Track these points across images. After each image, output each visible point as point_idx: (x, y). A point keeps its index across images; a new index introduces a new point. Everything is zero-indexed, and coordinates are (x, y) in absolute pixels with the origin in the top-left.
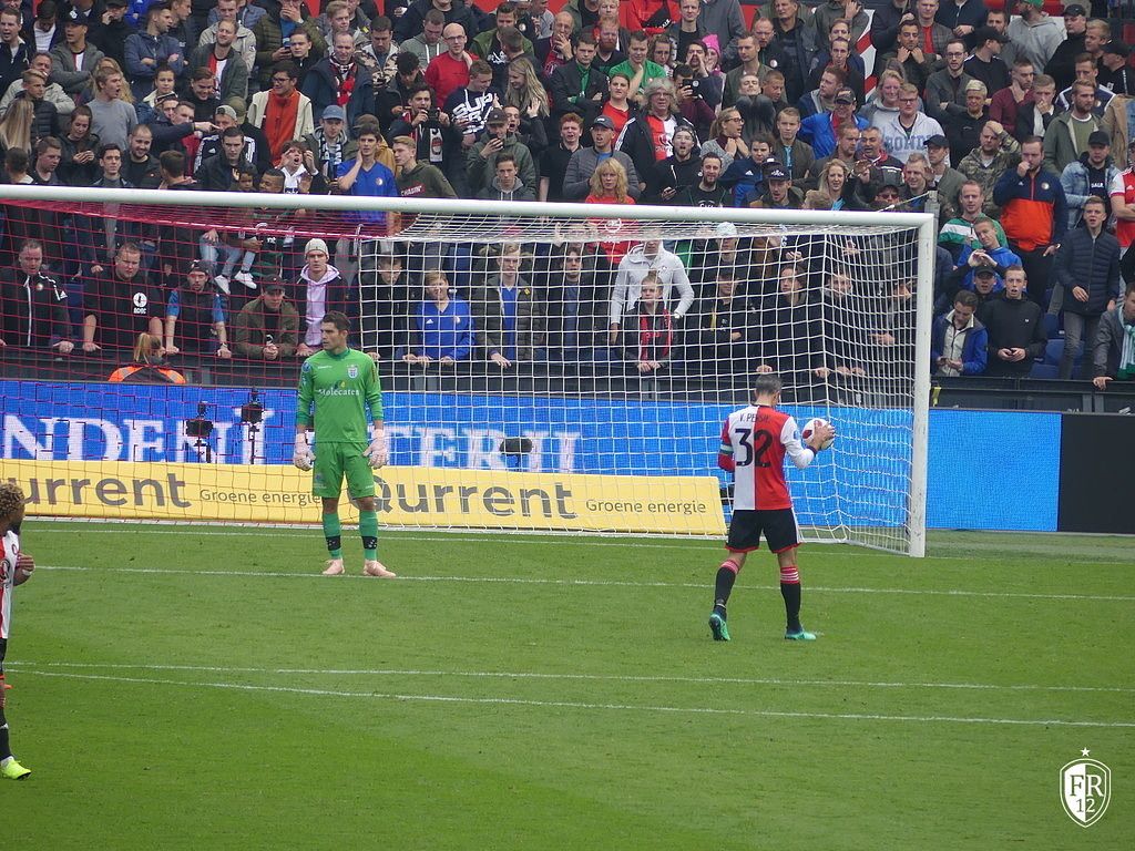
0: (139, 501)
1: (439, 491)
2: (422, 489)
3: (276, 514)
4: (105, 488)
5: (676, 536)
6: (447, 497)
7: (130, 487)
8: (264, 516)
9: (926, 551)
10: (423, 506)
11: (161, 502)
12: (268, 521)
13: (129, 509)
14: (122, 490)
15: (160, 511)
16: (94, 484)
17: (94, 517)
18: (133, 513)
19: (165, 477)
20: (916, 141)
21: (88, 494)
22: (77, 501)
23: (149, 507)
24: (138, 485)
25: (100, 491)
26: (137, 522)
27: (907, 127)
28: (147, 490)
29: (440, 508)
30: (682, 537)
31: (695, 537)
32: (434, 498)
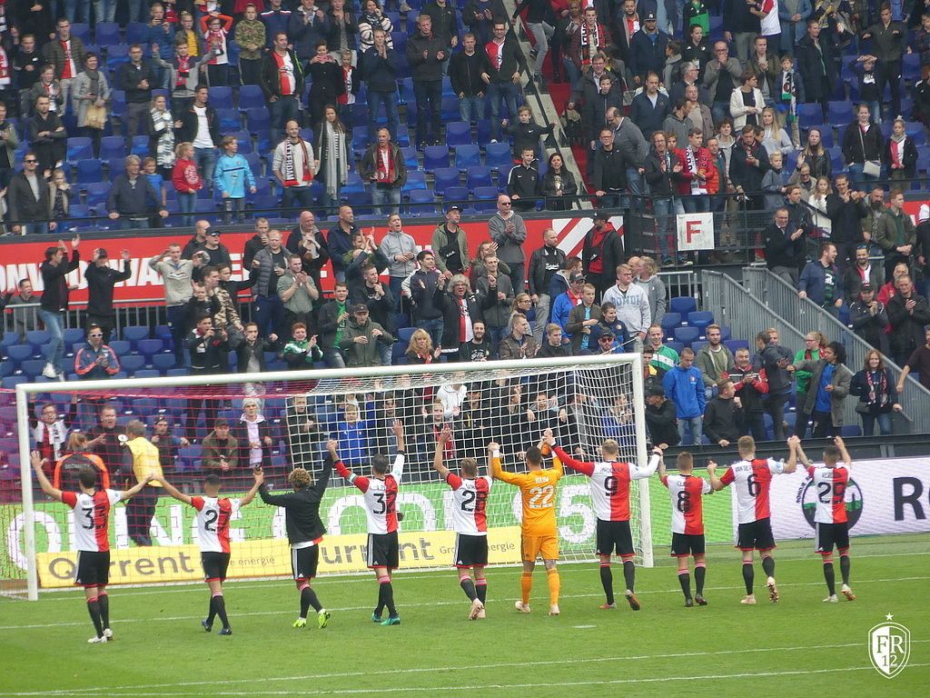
0: (162, 571)
1: (348, 550)
2: (337, 549)
3: (249, 572)
4: (141, 564)
5: (498, 566)
6: (353, 553)
7: (156, 563)
8: (241, 574)
9: (654, 563)
10: (339, 559)
11: (176, 570)
12: (244, 577)
13: (157, 576)
14: (151, 565)
15: (177, 576)
16: (133, 563)
17: (137, 583)
18: (160, 579)
19: (178, 555)
20: (630, 299)
21: (130, 569)
22: (124, 574)
23: (169, 574)
24: (161, 561)
25: (138, 567)
26: (163, 584)
27: (624, 291)
28: (167, 564)
29: (349, 560)
30: (502, 566)
31: (510, 565)
32: (345, 554)
